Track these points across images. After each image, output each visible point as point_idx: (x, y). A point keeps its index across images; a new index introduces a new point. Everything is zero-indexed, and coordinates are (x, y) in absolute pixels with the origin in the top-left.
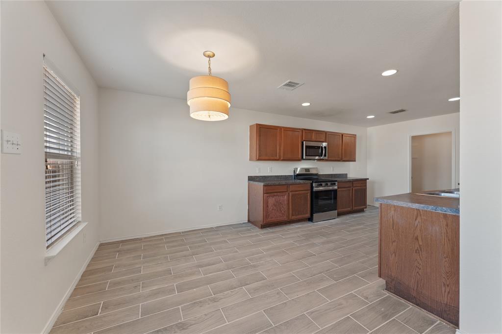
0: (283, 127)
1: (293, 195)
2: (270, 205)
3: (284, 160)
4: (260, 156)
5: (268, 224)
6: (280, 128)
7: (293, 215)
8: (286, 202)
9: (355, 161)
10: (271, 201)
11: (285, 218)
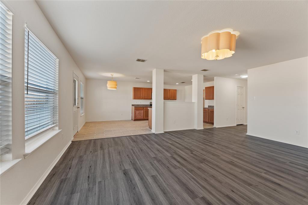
0: (144, 88)
1: (145, 111)
2: (137, 113)
3: (144, 99)
4: (135, 98)
5: (136, 120)
6: (142, 88)
7: (145, 117)
8: (143, 113)
9: (176, 100)
10: (137, 112)
11: (143, 118)
